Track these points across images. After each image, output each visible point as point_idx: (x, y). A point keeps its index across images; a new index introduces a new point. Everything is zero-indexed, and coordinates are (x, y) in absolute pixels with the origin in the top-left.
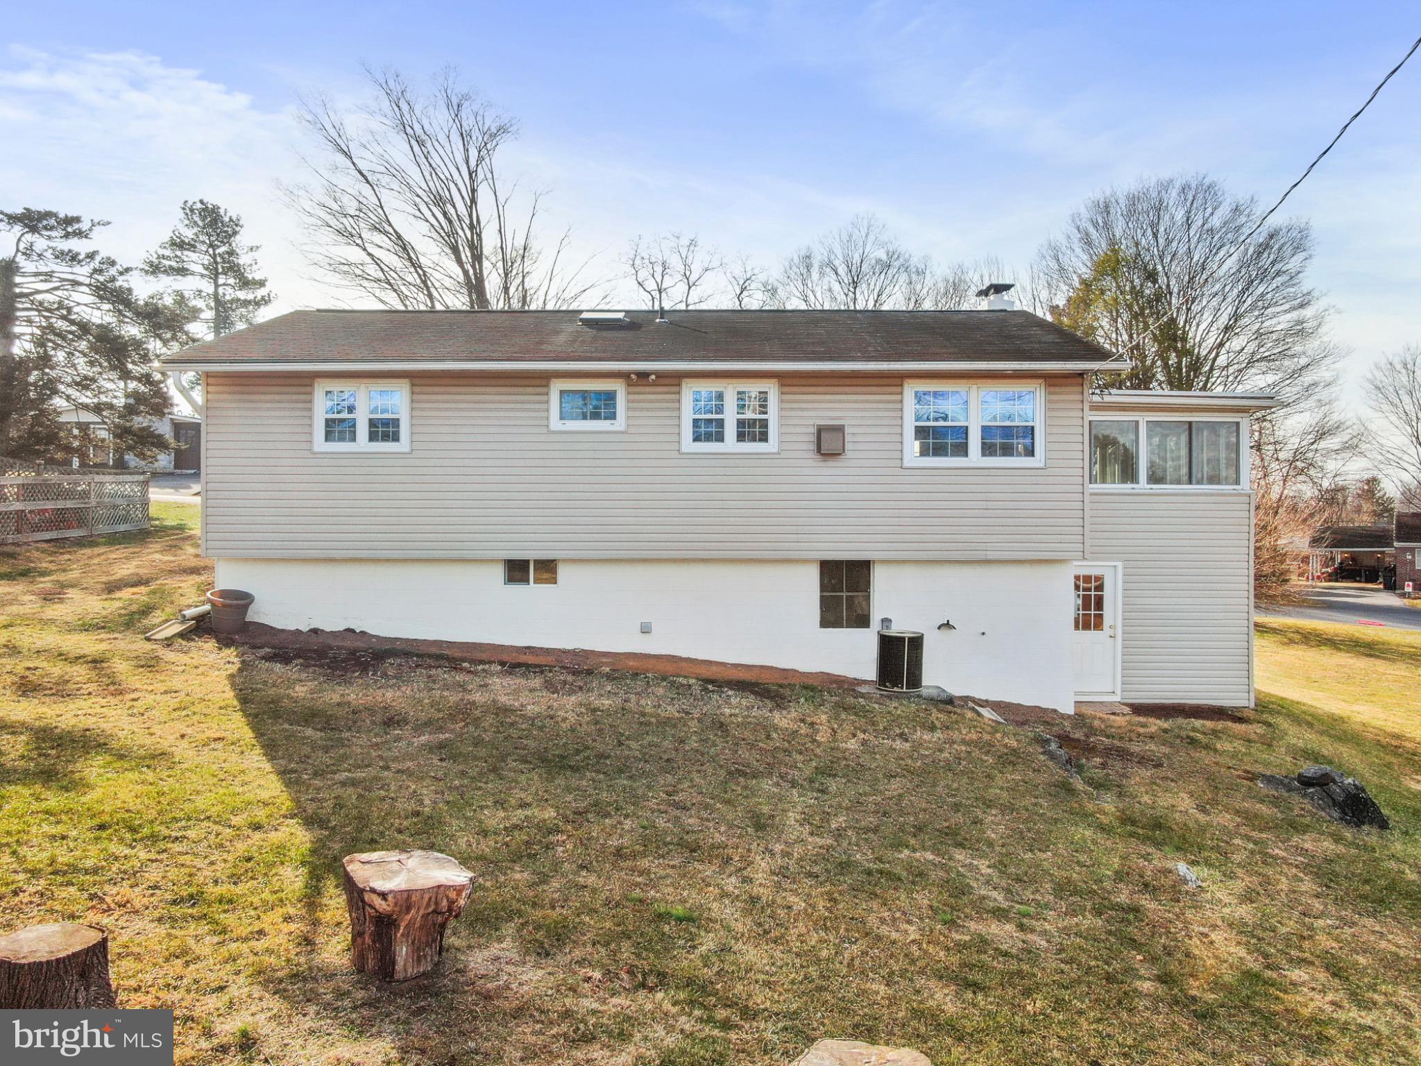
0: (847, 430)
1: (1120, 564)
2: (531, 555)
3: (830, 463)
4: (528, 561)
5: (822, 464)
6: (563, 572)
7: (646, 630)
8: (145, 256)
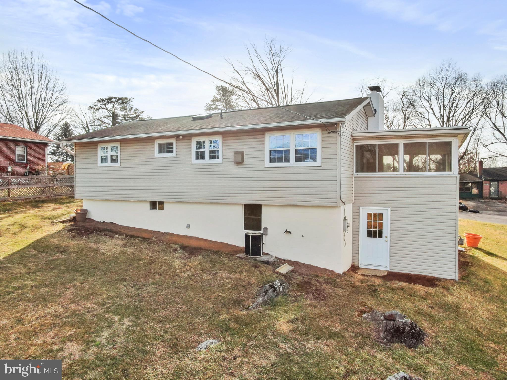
0: (245, 153)
1: (389, 209)
2: (157, 200)
3: (239, 166)
4: (156, 202)
5: (236, 167)
6: (165, 205)
7: (188, 227)
8: (206, 105)
